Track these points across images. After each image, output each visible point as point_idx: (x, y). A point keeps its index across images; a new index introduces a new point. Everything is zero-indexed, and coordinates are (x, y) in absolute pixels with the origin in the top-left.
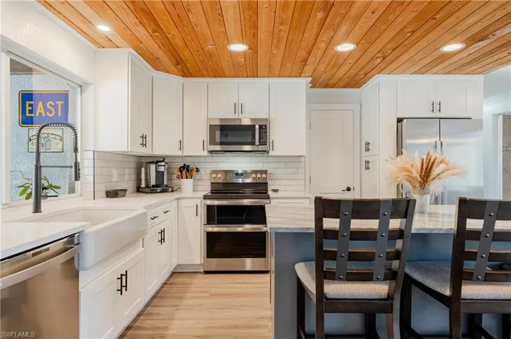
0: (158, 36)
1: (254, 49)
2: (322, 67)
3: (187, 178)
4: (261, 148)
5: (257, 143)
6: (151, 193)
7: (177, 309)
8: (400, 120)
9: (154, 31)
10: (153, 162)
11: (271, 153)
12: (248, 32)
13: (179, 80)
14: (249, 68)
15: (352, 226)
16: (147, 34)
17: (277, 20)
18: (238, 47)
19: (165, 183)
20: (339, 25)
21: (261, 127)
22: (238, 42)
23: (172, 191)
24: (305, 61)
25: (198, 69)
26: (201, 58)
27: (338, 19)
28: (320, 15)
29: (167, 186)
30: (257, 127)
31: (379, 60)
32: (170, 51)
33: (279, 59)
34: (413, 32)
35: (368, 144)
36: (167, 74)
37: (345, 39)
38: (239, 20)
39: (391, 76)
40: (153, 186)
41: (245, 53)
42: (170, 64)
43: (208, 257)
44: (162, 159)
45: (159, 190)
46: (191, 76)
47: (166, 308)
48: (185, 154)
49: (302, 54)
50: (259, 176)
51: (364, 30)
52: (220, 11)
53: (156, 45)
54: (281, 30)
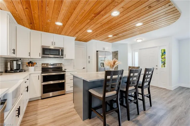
0: (27, 11)
1: (64, 26)
2: (81, 35)
3: (32, 66)
4: (61, 56)
5: (60, 55)
6: (14, 72)
7: (37, 115)
8: (97, 51)
9: (26, 8)
10: (15, 60)
11: (64, 58)
12: (65, 20)
13: (29, 30)
14: (59, 31)
15: (107, 78)
16: (22, 8)
17: (77, 19)
18: (59, 24)
19: (21, 68)
20: (92, 25)
21: (61, 50)
22: (60, 22)
23: (25, 71)
24: (77, 33)
25: (39, 28)
26: (43, 24)
27: (93, 23)
28: (89, 21)
29: (22, 70)
30: (60, 50)
31: (95, 36)
32: (30, 18)
33: (70, 30)
34: (106, 31)
35: (89, 57)
36: (24, 27)
37: (91, 29)
38: (64, 15)
39: (96, 40)
40: (15, 70)
41: (60, 26)
42: (27, 23)
43: (43, 93)
44: (19, 59)
45: (18, 71)
46: (35, 29)
47: (32, 116)
48: (31, 58)
49: (78, 30)
50: (60, 65)
51: (97, 28)
52: (60, 10)
53: (24, 14)
54: (76, 22)
